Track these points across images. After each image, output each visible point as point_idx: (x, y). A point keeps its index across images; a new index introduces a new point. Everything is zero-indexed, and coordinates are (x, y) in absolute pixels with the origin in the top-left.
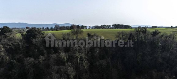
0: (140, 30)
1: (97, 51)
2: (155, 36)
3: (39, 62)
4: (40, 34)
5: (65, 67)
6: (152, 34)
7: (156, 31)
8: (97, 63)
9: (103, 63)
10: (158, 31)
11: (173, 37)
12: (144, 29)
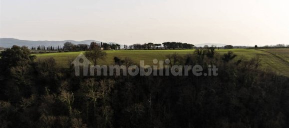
0: (204, 52)
1: (129, 89)
2: (227, 61)
3: (21, 110)
4: (27, 59)
5: (68, 118)
6: (223, 59)
7: (230, 53)
8: (128, 110)
9: (138, 109)
10: (232, 53)
11: (256, 63)
12: (210, 50)
